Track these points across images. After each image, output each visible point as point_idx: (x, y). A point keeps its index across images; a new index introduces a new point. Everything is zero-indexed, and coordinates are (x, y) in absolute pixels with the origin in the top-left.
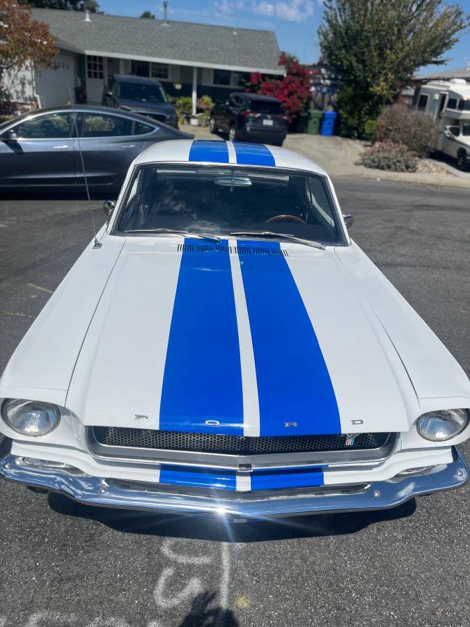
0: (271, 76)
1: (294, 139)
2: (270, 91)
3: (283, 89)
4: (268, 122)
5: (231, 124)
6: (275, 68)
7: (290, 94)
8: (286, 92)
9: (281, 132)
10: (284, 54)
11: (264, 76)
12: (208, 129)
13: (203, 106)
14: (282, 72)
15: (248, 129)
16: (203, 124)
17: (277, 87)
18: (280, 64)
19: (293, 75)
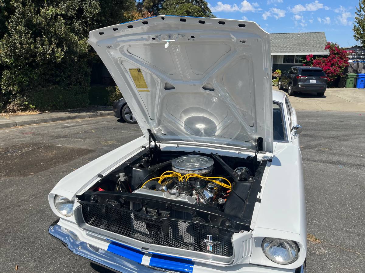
0: (319, 56)
1: (335, 91)
2: (318, 64)
3: (328, 62)
4: (313, 81)
5: (290, 83)
6: (322, 51)
7: (332, 65)
8: (330, 64)
9: (322, 87)
10: (329, 43)
11: (314, 56)
12: (278, 87)
13: (276, 75)
14: (327, 53)
15: (300, 86)
16: (275, 85)
17: (324, 62)
18: (326, 49)
19: (335, 54)
